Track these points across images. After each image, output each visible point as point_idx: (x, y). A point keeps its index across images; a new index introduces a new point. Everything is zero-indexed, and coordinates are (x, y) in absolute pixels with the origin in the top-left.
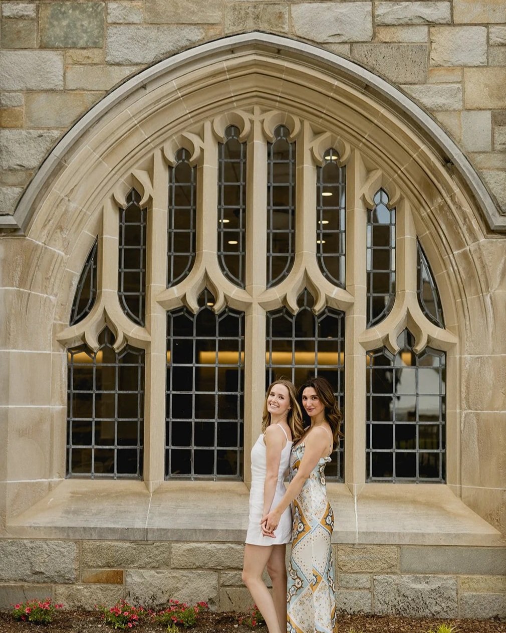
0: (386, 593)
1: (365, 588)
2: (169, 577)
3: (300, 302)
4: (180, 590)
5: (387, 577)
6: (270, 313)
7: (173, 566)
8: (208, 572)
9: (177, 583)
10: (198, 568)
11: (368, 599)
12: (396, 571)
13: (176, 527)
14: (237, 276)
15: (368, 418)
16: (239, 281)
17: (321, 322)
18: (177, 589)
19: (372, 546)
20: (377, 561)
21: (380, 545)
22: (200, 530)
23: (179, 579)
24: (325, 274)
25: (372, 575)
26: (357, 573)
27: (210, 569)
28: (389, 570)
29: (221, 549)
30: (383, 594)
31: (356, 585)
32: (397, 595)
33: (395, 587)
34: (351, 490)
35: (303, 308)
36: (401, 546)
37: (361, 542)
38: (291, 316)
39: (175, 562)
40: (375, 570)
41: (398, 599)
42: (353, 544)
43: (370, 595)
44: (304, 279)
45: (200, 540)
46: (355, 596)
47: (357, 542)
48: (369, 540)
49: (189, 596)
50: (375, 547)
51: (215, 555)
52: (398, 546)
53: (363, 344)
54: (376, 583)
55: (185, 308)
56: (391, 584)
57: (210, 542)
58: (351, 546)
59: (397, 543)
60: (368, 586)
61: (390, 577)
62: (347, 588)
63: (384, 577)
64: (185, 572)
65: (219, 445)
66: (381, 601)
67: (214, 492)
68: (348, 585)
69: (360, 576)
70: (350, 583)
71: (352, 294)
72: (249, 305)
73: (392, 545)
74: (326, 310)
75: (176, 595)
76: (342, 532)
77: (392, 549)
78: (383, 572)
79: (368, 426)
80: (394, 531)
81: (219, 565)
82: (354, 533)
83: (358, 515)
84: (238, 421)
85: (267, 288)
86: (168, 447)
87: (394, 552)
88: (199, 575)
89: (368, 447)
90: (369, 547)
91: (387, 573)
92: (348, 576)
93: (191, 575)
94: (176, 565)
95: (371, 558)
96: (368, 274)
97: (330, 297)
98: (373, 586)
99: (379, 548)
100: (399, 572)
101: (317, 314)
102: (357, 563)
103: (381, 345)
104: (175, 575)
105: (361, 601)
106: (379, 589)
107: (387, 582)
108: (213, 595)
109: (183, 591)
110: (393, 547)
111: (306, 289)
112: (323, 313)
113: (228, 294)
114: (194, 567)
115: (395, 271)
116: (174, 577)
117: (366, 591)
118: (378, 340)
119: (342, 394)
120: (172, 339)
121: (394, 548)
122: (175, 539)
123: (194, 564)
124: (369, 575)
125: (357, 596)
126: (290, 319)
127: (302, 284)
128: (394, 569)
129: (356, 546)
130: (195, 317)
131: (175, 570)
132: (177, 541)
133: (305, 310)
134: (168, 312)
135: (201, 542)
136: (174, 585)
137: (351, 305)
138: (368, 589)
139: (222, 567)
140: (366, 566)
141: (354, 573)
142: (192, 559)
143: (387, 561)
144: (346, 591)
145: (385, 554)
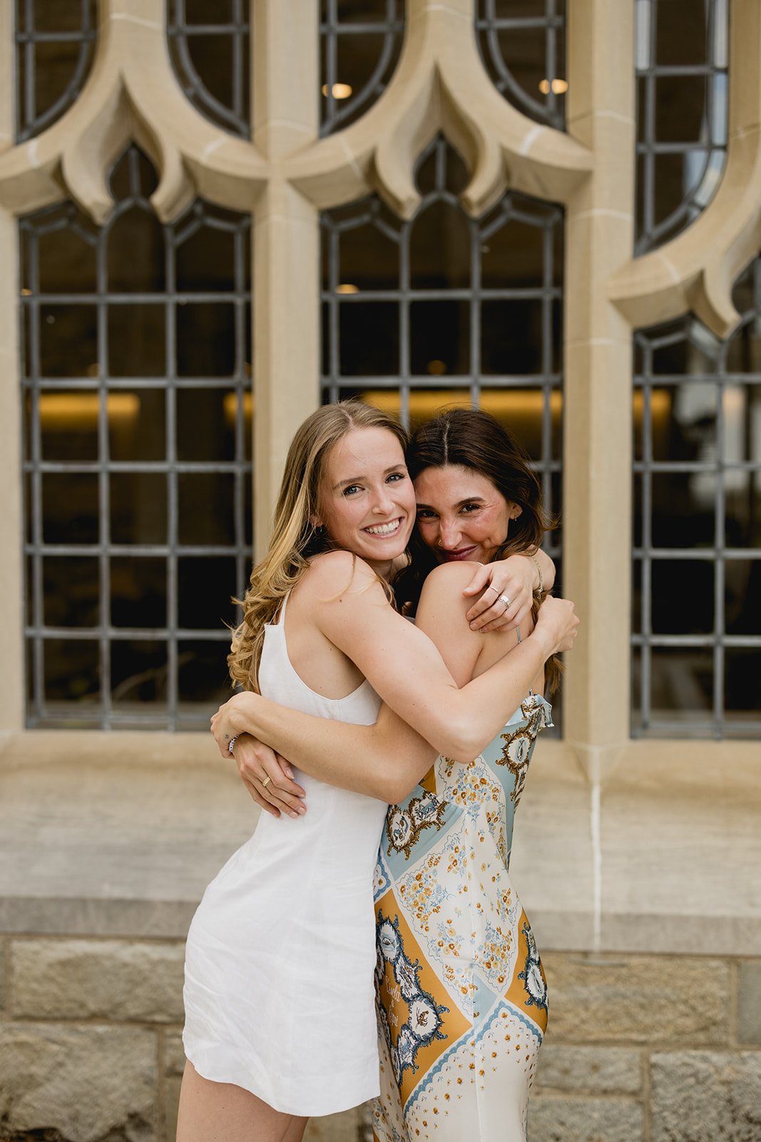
0: (691, 1109)
1: (620, 1091)
2: (7, 1045)
3: (423, 179)
4: (40, 1085)
5: (694, 1057)
6: (330, 217)
7: (17, 1011)
8: (127, 1029)
9: (32, 1062)
10: (94, 1017)
11: (634, 1126)
12: (724, 1038)
13: (24, 891)
14: (227, 101)
15: (637, 541)
16: (233, 116)
17: (490, 242)
18: (31, 1082)
19: (646, 960)
20: (661, 1007)
21: (671, 956)
22: (98, 902)
23: (35, 1051)
24: (502, 86)
25: (644, 1049)
26: (596, 1043)
27: (133, 1021)
28: (701, 1037)
29: (162, 961)
30: (682, 1111)
31: (593, 1080)
32: (727, 1116)
33: (721, 1090)
34: (582, 764)
35: (432, 197)
36: (742, 961)
37: (609, 947)
38: (397, 223)
39: (23, 998)
40: (656, 1036)
41: (731, 1128)
42: (586, 954)
43: (638, 1115)
44: (432, 101)
45: (100, 930)
46: (590, 1117)
47: (597, 944)
48: (638, 939)
49: (67, 1105)
50: (656, 963)
51: (146, 979)
52: (732, 960)
53: (622, 305)
54: (658, 1076)
55: (70, 207)
56: (709, 1082)
57: (130, 939)
58: (579, 958)
59: (728, 949)
60: (633, 1083)
61: (705, 1060)
62: (565, 1090)
63: (687, 1060)
64: (57, 1030)
65: (182, 624)
66: (675, 1132)
67: (159, 768)
68: (569, 1081)
69: (604, 1053)
70: (575, 1073)
71: (587, 144)
72: (259, 187)
73: (713, 957)
74: (507, 204)
75: (28, 1098)
76: (548, 913)
77: (713, 969)
78: (680, 1041)
79: (637, 565)
80: (720, 912)
81: (160, 1010)
82: (586, 917)
83: (603, 852)
84: (239, 550)
85: (322, 136)
86: (31, 632)
87: (716, 979)
88: (99, 1040)
89: (636, 627)
90: (634, 961)
91: (696, 1046)
92: (568, 1052)
93: (73, 1039)
94: (29, 1010)
95: (644, 996)
96: (641, 81)
97: (515, 156)
98: (647, 1086)
99: (669, 966)
100: (732, 1041)
101: (476, 213)
102: (597, 1011)
103: (677, 308)
104: (23, 1037)
105: (611, 1131)
106: (669, 1095)
107: (695, 1075)
108: (141, 1103)
109: (51, 1089)
110: (714, 963)
111: (441, 136)
112: (496, 211)
113: (193, 153)
114: (83, 1013)
115: (726, 71)
116: (21, 1045)
117: (626, 1102)
118: (672, 290)
119: (555, 467)
120: (35, 304)
121: (717, 968)
122: (21, 927)
123: (82, 1005)
124: (638, 1050)
125: (596, 1115)
126: (391, 234)
127: (429, 117)
128: (717, 1035)
129: (594, 960)
130: (104, 234)
131: (26, 1024)
132: (30, 935)
133: (440, 205)
134: (21, 219)
135: (102, 938)
136: (24, 1071)
137: (582, 179)
138: (634, 1094)
139: (171, 1015)
140: (626, 1023)
141: (585, 1043)
142: (75, 991)
143: (693, 1009)
144: (559, 1097)
145: (689, 987)
